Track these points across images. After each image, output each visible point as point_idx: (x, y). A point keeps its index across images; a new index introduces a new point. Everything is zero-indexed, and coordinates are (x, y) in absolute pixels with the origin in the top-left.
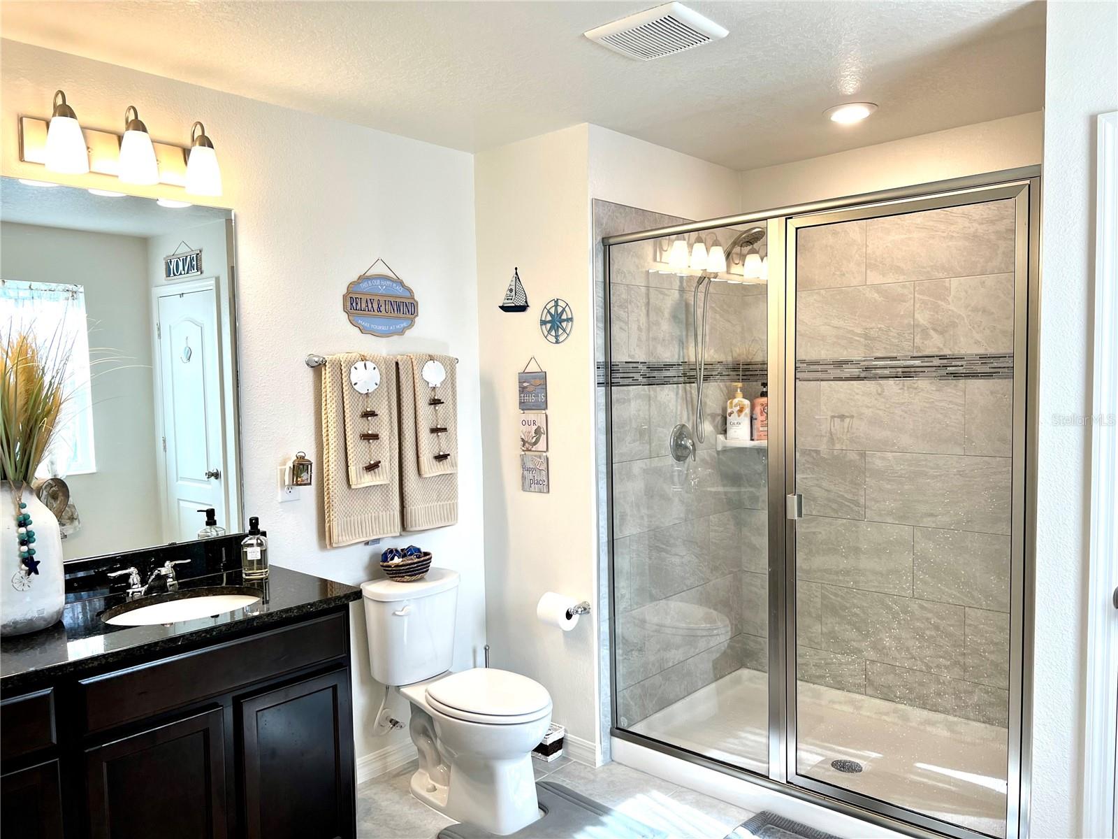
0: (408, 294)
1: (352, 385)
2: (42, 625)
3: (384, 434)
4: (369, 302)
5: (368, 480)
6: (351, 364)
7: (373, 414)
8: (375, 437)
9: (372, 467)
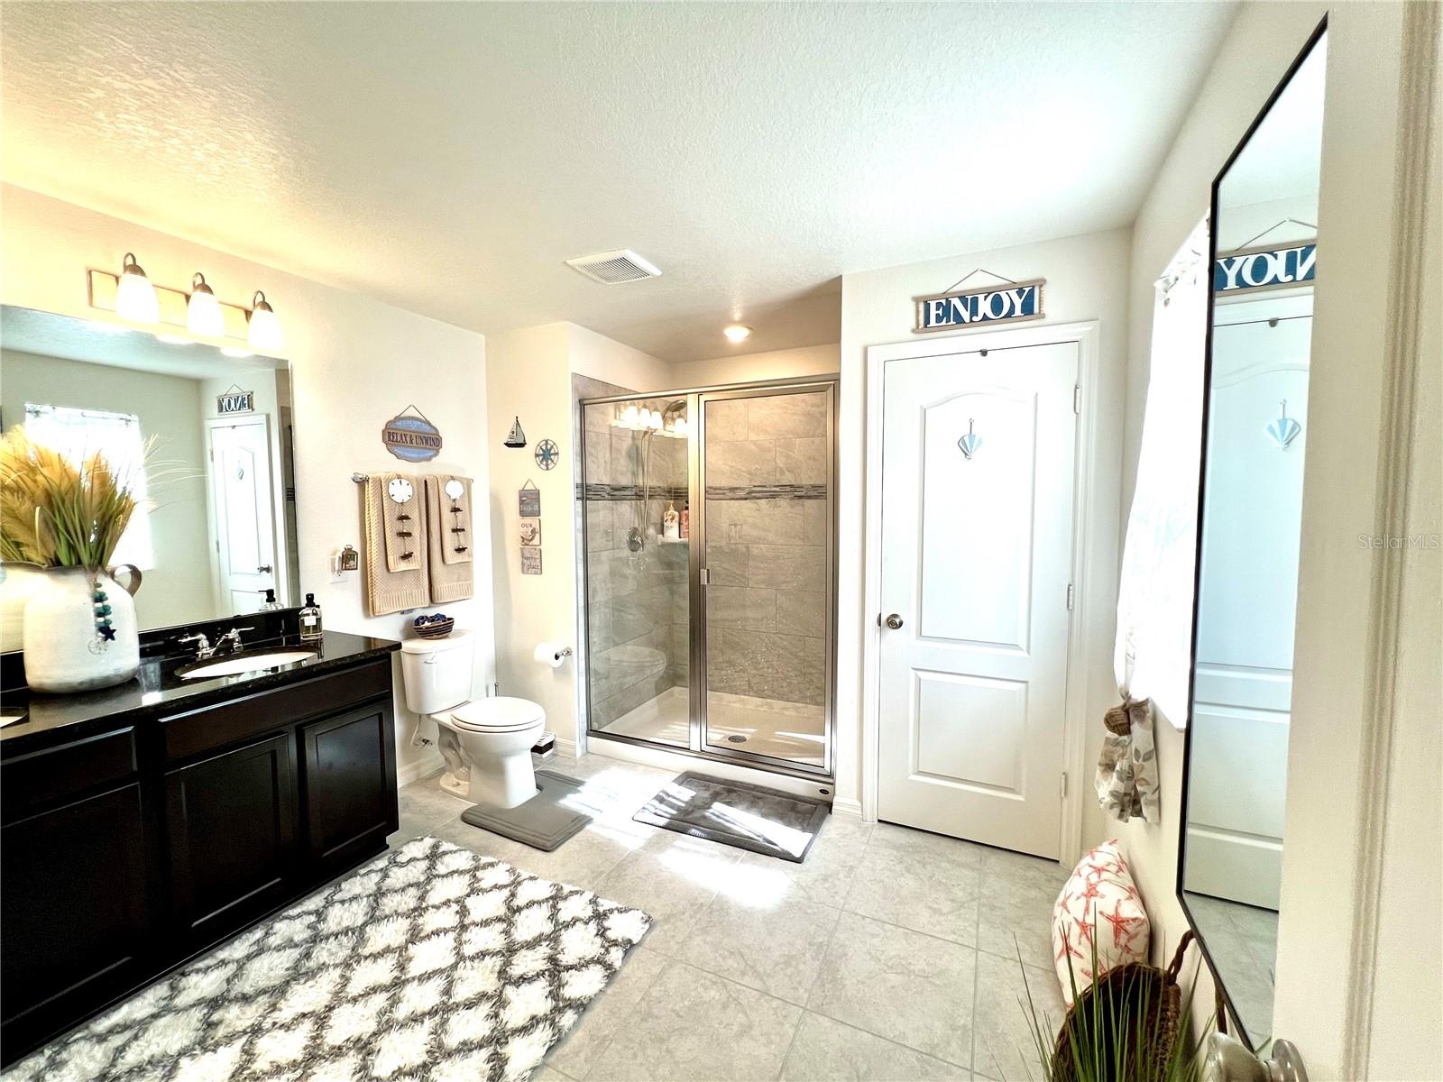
0: (434, 432)
1: (390, 497)
2: (119, 680)
3: (416, 533)
4: (403, 436)
5: (404, 566)
6: (389, 481)
7: (407, 518)
8: (409, 534)
9: (406, 557)
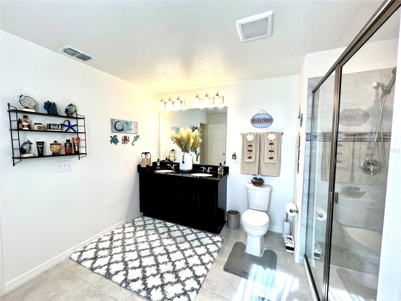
0: (270, 117)
3: (254, 151)
4: (258, 120)
7: (251, 146)
8: (251, 151)
9: (250, 158)
